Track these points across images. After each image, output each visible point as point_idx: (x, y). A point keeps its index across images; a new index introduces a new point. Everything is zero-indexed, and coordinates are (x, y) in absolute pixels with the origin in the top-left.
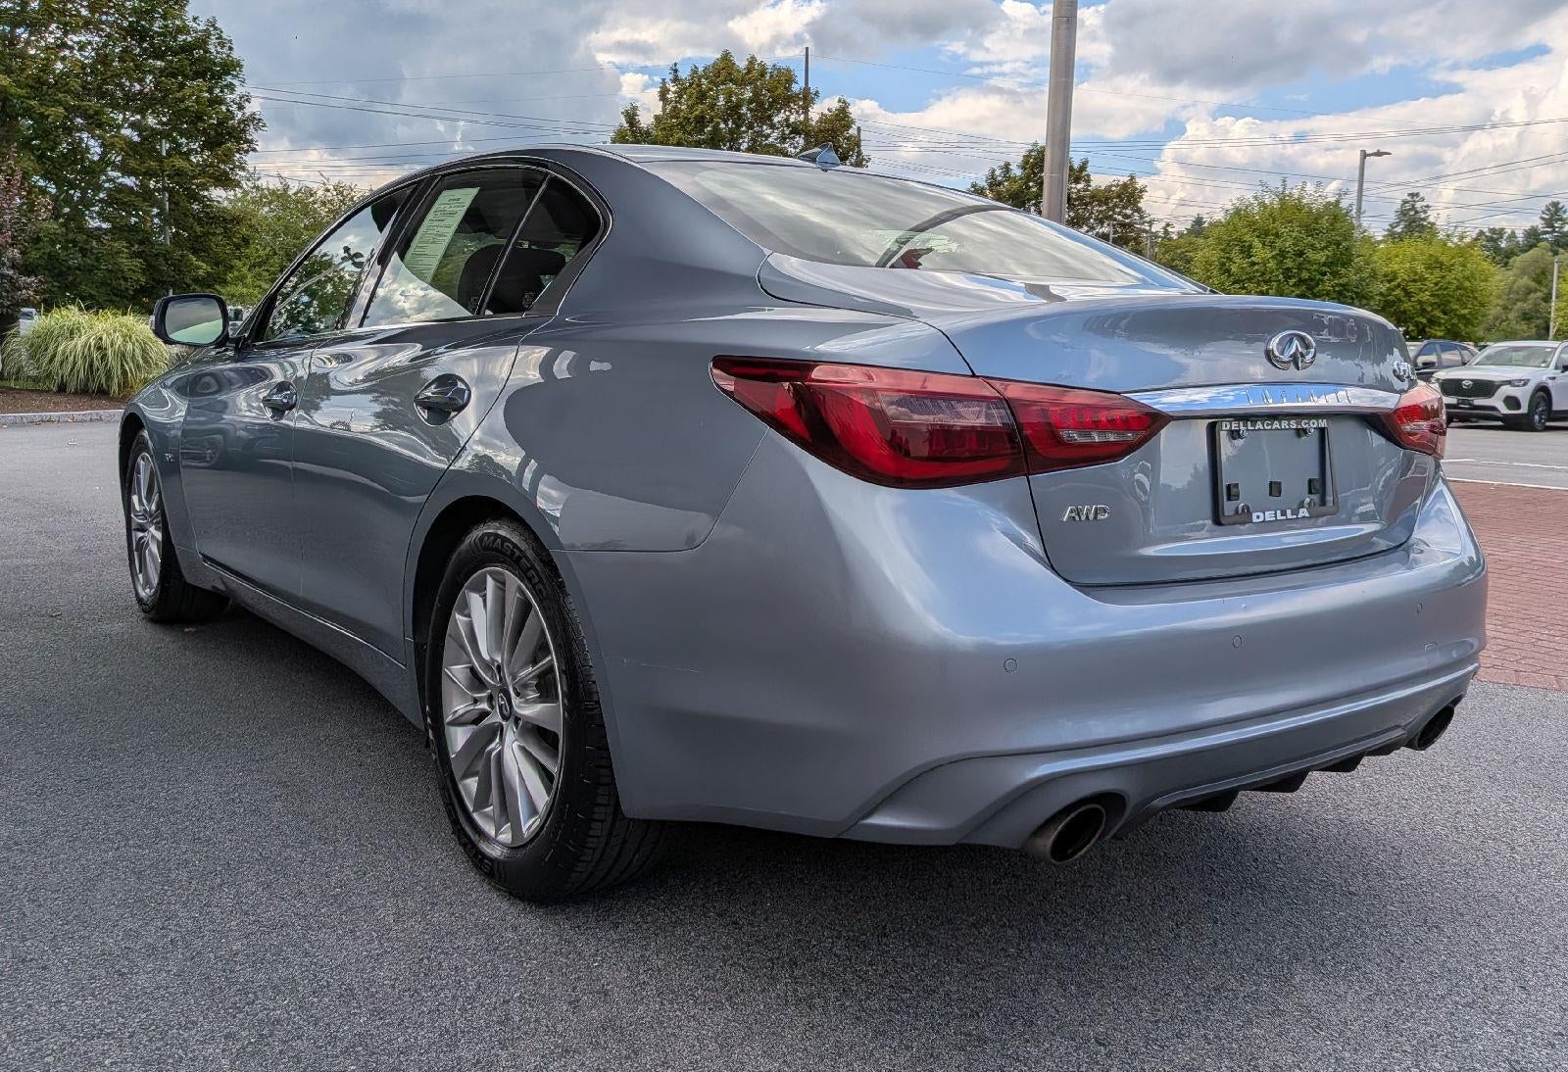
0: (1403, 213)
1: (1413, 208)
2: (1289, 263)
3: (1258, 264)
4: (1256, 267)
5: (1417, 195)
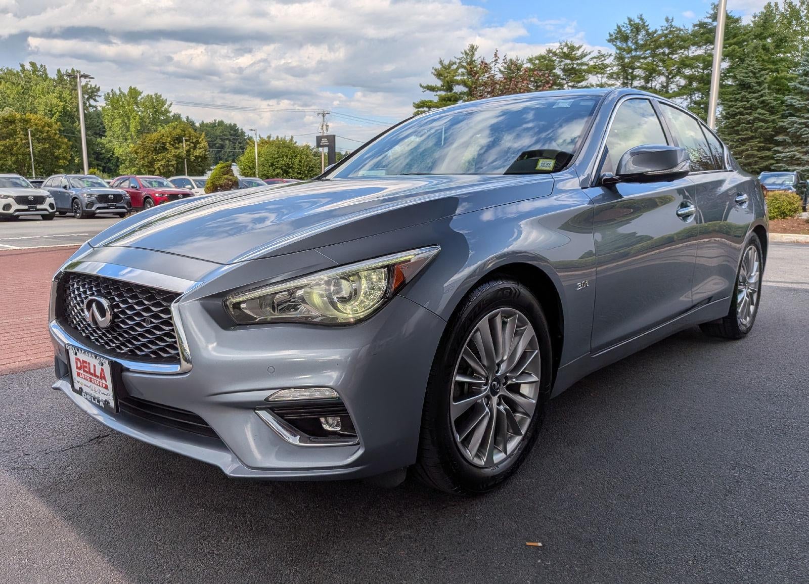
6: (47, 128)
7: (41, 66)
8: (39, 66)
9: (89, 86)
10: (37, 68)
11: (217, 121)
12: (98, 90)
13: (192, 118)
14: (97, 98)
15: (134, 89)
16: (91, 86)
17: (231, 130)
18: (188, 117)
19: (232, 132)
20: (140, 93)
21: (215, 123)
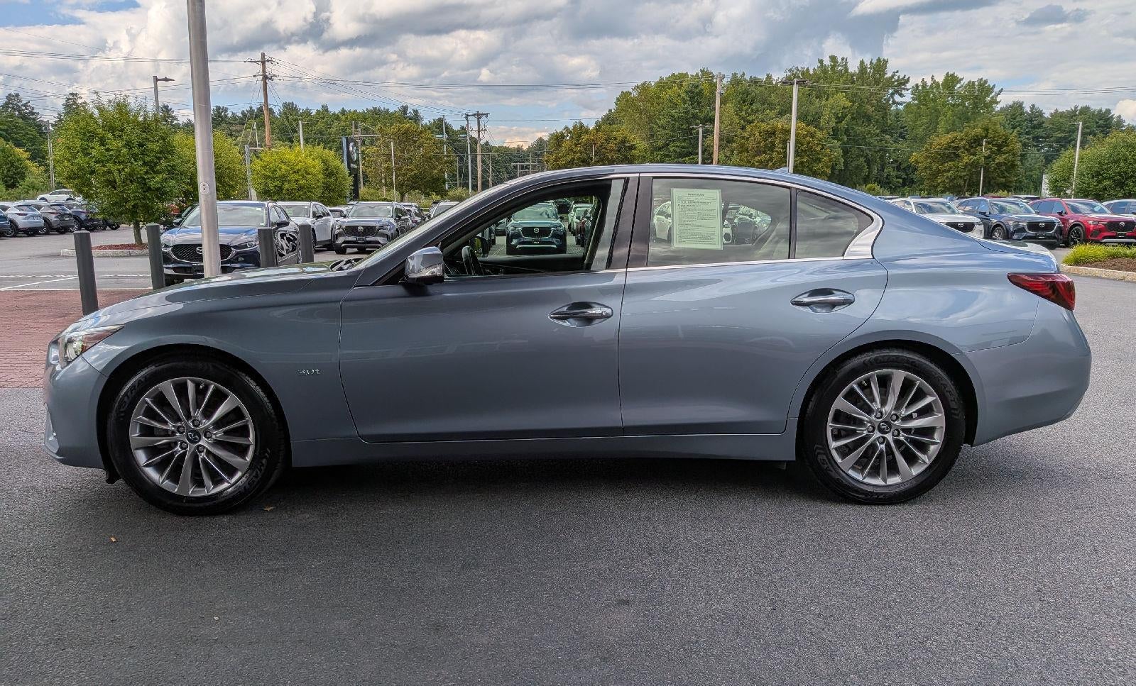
0: (67, 106)
1: (75, 103)
2: (136, 150)
3: (112, 150)
4: (111, 153)
5: (76, 94)
6: (808, 138)
7: (843, 59)
8: (839, 60)
9: (896, 78)
10: (837, 62)
11: (1079, 108)
12: (908, 81)
13: (1039, 106)
14: (903, 92)
15: (953, 75)
16: (899, 77)
17: (1100, 120)
18: (1033, 106)
19: (1101, 122)
20: (959, 81)
21: (1076, 111)
